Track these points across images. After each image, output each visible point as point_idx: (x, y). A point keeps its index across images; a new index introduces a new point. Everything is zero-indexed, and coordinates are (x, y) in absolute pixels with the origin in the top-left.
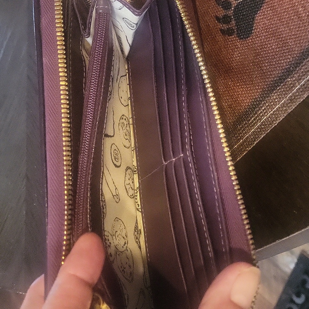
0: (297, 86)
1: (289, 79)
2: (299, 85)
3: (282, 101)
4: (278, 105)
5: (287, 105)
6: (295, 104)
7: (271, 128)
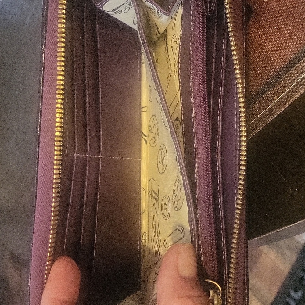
0: (276, 100)
1: (270, 92)
2: (277, 99)
3: (262, 112)
4: (259, 116)
5: (266, 116)
6: (273, 116)
7: (252, 136)
